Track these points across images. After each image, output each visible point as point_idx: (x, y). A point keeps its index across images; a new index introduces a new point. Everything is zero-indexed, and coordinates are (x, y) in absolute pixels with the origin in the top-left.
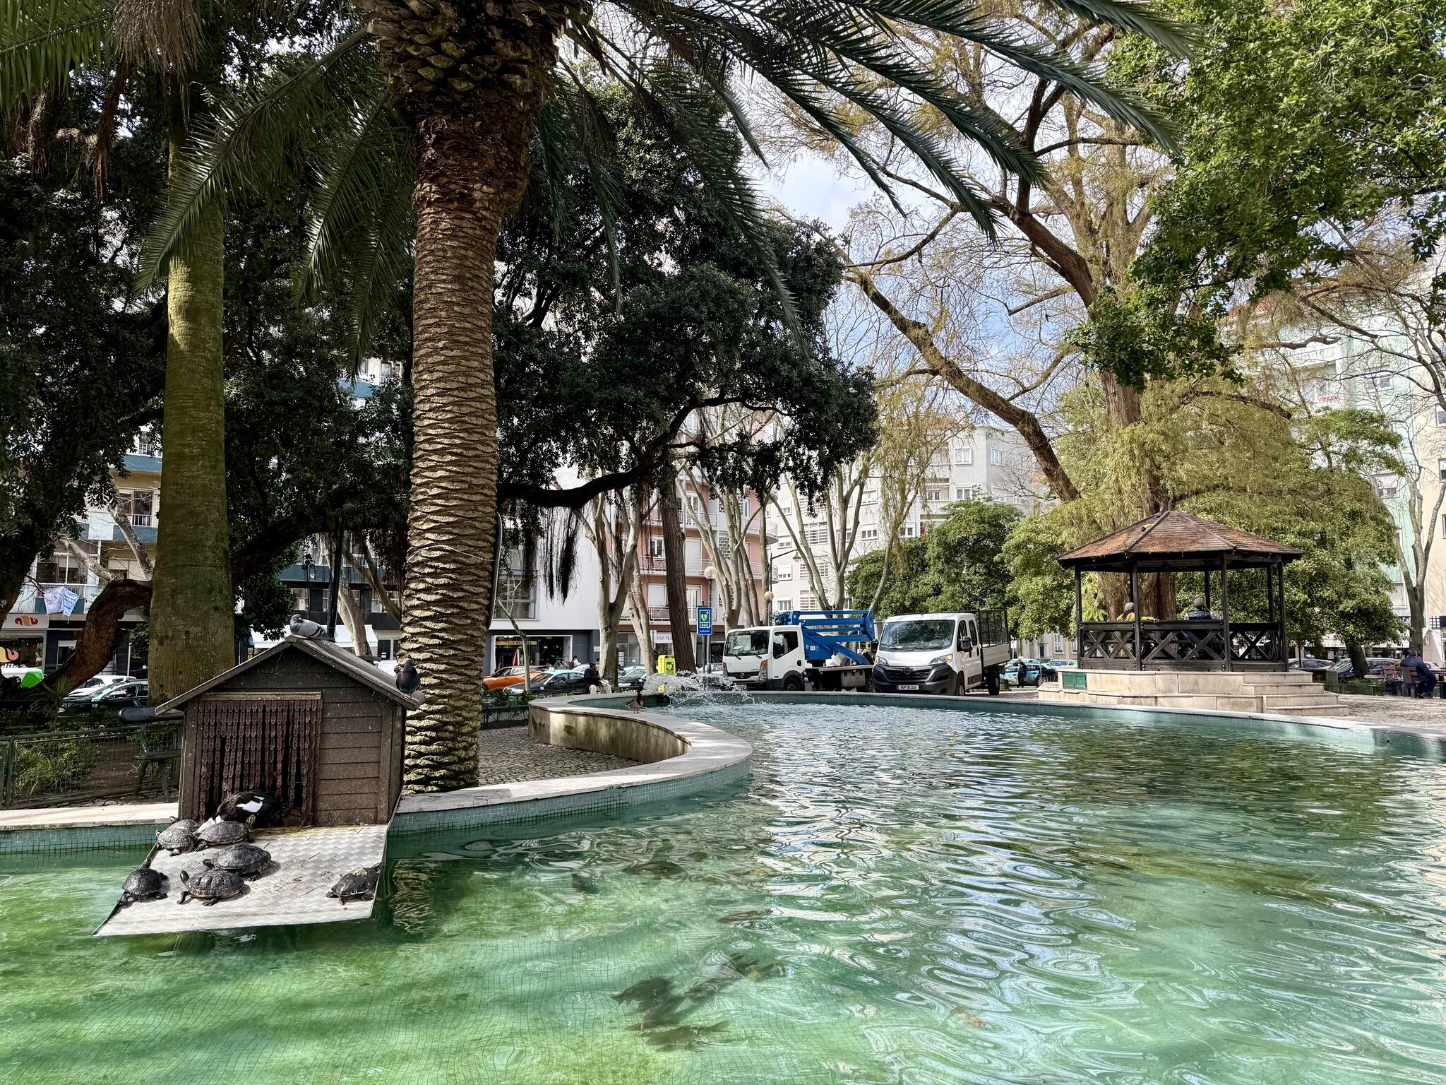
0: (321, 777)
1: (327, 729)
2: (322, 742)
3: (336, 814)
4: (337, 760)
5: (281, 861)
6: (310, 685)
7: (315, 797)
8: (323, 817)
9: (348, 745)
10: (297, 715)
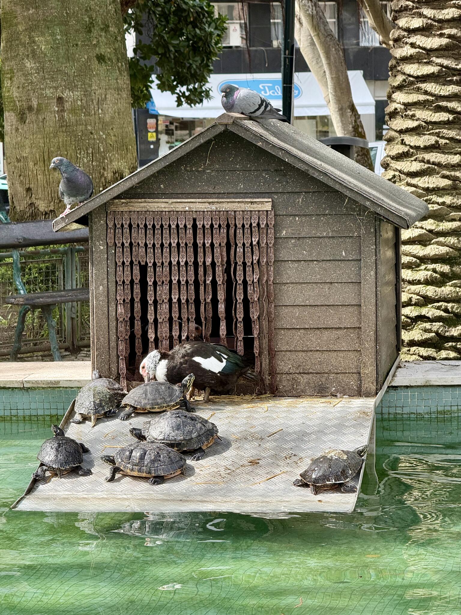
0: (279, 325)
1: (283, 255)
2: (277, 273)
3: (303, 379)
4: (299, 301)
5: (232, 438)
6: (255, 189)
7: (272, 354)
8: (284, 383)
9: (314, 279)
10: (239, 232)
